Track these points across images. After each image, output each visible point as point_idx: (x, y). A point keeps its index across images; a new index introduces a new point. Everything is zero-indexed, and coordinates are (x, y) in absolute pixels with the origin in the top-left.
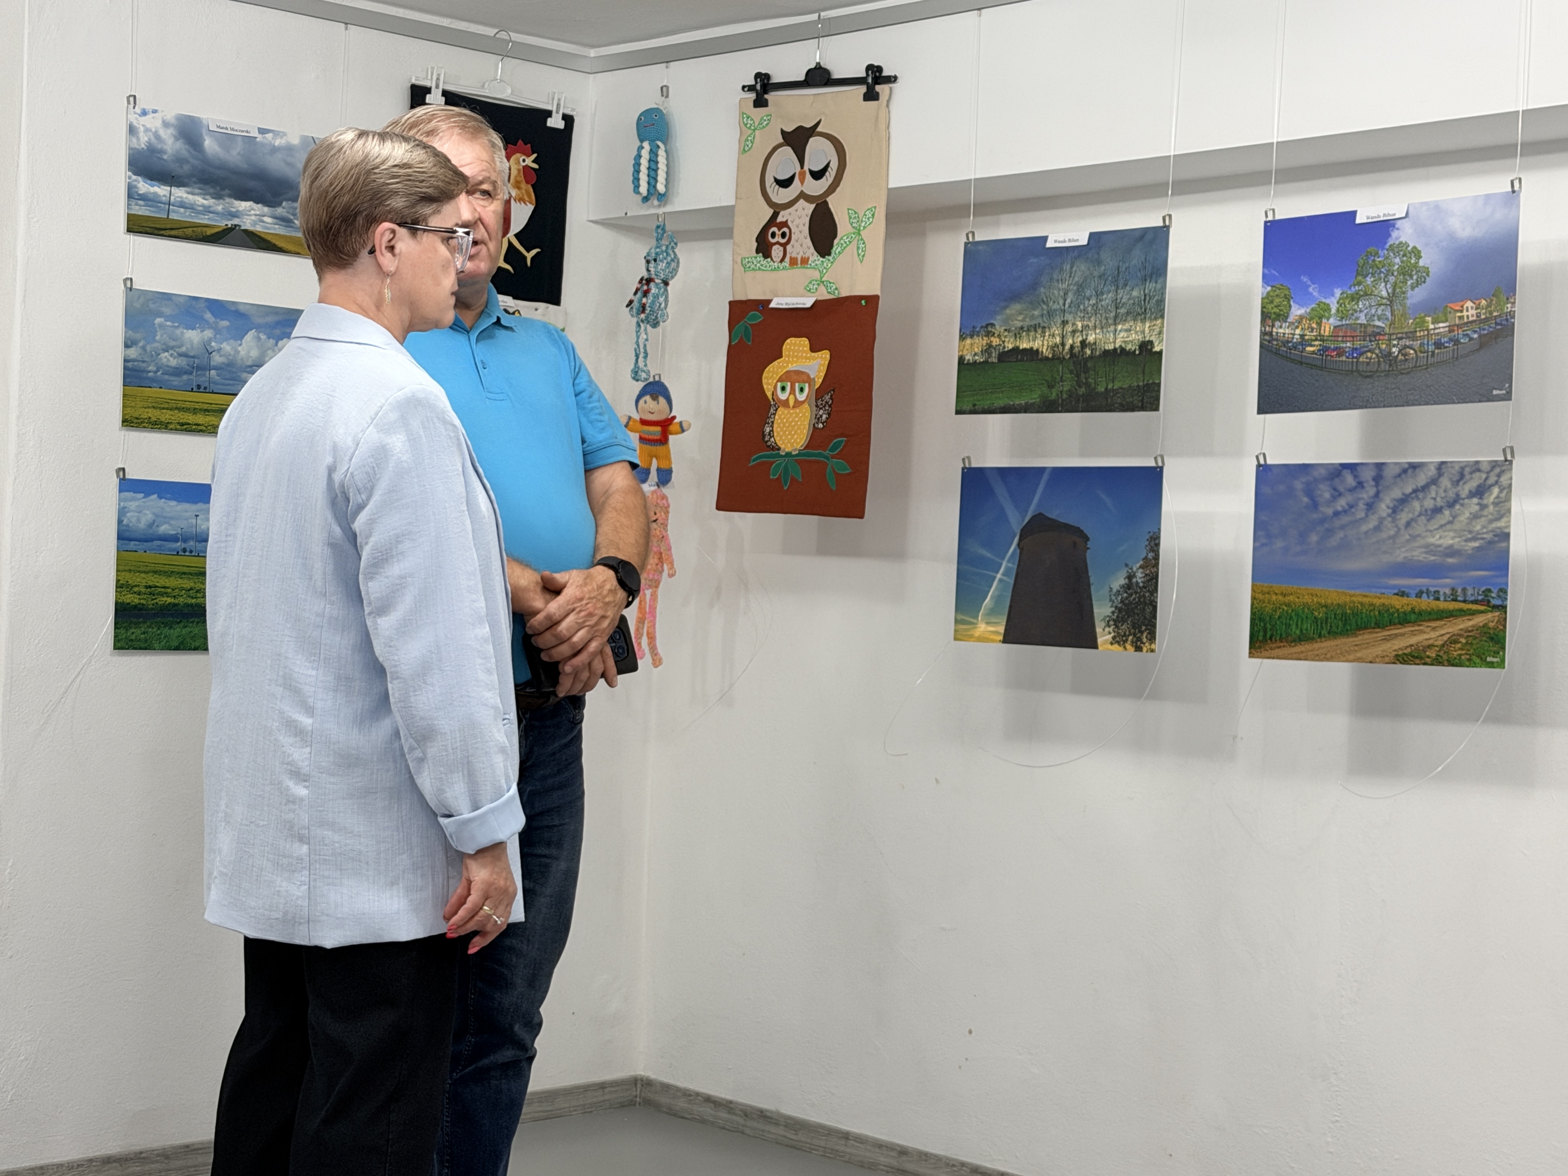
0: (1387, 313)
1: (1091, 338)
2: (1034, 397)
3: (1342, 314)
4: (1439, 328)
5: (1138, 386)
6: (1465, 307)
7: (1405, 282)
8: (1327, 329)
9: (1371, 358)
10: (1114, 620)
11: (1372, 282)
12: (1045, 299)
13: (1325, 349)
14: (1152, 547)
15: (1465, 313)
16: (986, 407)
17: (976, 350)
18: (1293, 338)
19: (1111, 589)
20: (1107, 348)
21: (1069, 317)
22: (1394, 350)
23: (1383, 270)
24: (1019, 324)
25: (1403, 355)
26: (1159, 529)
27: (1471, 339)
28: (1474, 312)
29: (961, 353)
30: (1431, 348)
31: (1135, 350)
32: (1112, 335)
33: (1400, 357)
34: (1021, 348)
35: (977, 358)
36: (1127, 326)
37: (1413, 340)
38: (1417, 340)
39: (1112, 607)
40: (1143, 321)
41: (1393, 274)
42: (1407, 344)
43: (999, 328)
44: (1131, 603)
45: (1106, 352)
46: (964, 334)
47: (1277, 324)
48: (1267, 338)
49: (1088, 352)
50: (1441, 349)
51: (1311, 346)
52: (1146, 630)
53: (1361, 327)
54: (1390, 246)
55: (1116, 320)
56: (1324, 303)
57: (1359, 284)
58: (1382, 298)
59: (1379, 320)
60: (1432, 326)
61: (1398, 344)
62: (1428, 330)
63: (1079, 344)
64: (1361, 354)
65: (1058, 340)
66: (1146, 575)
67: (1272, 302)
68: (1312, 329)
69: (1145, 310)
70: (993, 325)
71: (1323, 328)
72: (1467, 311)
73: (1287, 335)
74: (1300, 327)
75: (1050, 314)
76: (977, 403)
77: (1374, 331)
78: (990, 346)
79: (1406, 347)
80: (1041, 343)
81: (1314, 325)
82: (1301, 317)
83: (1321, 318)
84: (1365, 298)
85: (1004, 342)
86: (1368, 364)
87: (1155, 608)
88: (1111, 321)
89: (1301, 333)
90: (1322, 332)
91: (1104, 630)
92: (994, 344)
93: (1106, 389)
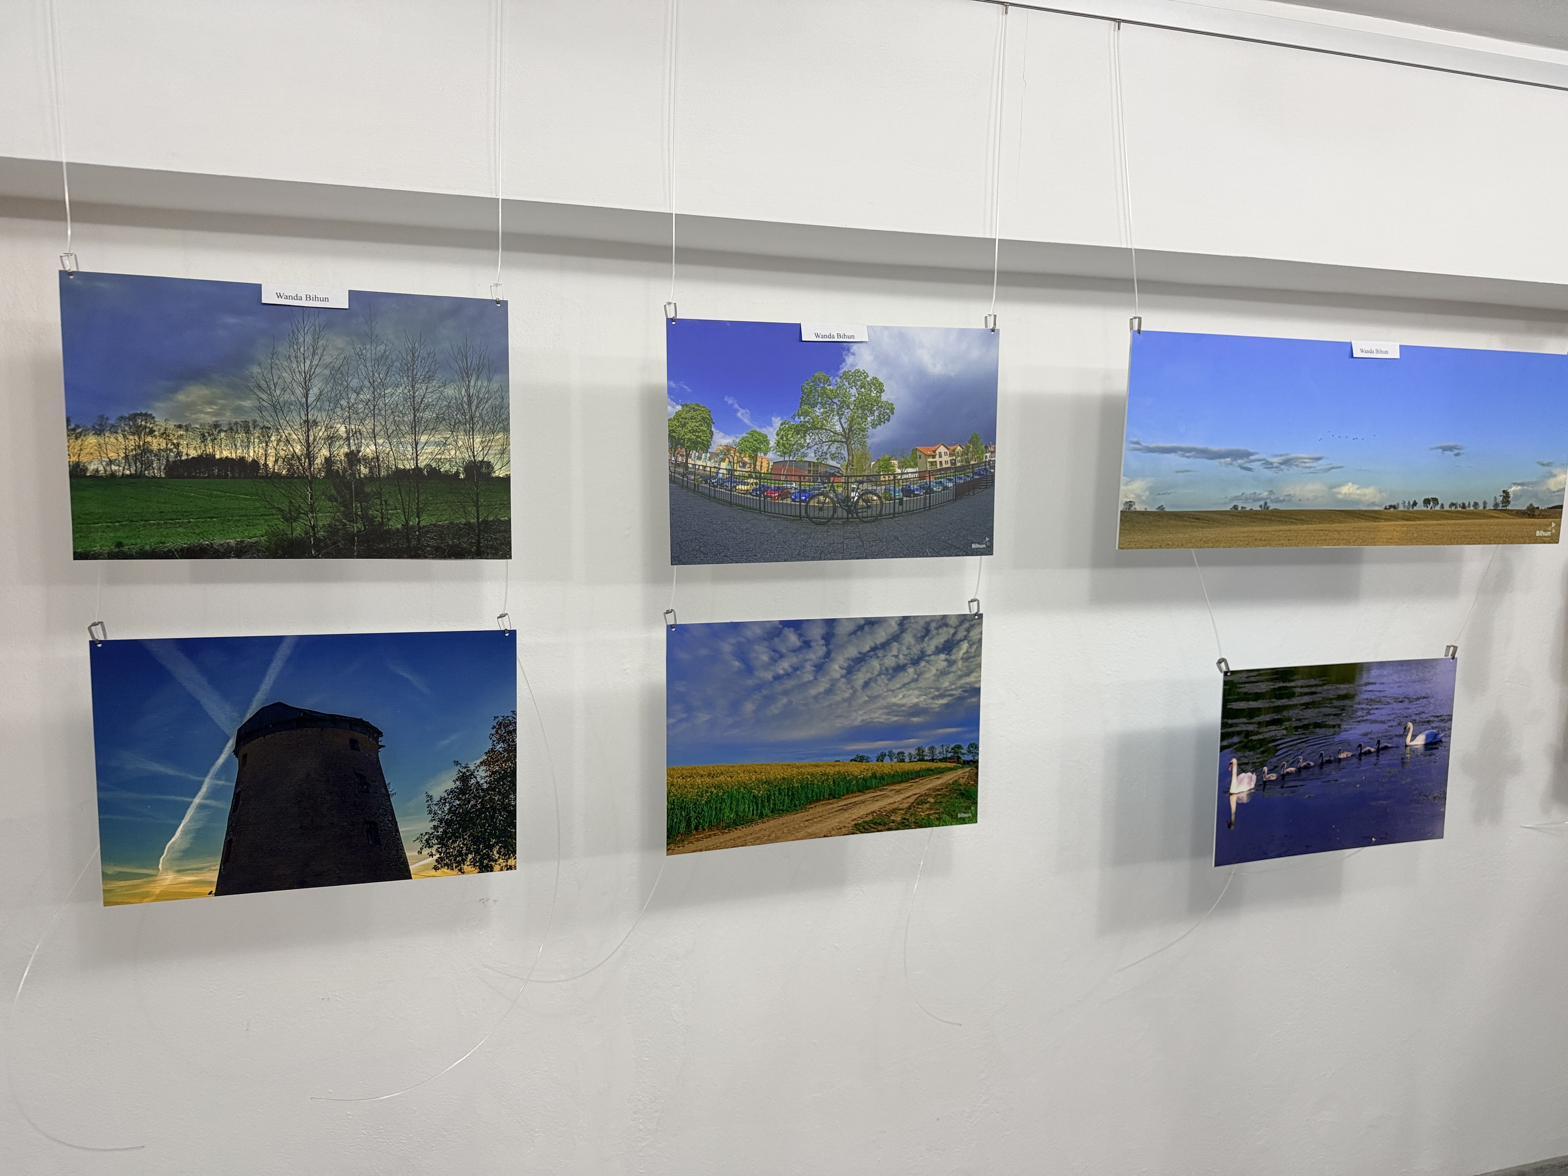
0: (842, 451)
1: (368, 450)
2: (258, 533)
3: (784, 447)
4: (907, 473)
5: (468, 524)
6: (937, 452)
7: (864, 417)
8: (765, 465)
9: (824, 503)
10: (438, 837)
11: (822, 414)
12: (262, 383)
13: (761, 490)
14: (501, 736)
15: (937, 459)
16: (148, 547)
17: (113, 455)
18: (717, 473)
19: (431, 798)
20: (401, 466)
21: (321, 417)
22: (853, 494)
23: (836, 401)
24: (211, 420)
25: (864, 500)
26: (514, 712)
27: (945, 488)
28: (948, 458)
29: (74, 459)
30: (899, 495)
31: (457, 473)
32: (410, 448)
33: (861, 503)
34: (218, 457)
35: (114, 468)
36: (438, 437)
37: (876, 485)
38: (881, 485)
39: (432, 821)
40: (471, 432)
41: (848, 407)
42: (870, 488)
43: (160, 423)
44: (468, 812)
45: (400, 475)
46: (78, 427)
47: (694, 454)
48: (681, 470)
49: (364, 471)
50: (910, 497)
51: (744, 484)
52: (497, 843)
53: (810, 466)
54: (844, 373)
55: (415, 427)
56: (759, 434)
57: (806, 414)
58: (835, 433)
59: (832, 459)
60: (899, 471)
61: (858, 489)
62: (894, 475)
63: (343, 458)
64: (813, 497)
65: (298, 449)
66: (493, 773)
67: (684, 425)
68: (744, 465)
69: (472, 418)
70: (147, 417)
71: (758, 463)
72: (940, 456)
73: (708, 469)
74: (727, 459)
75: (277, 408)
76: (124, 542)
77: (826, 472)
78: (144, 451)
79: (868, 492)
80: (261, 451)
81: (746, 459)
82: (728, 449)
83: (756, 450)
84: (814, 431)
85: (177, 445)
86: (821, 509)
87: (512, 814)
88: (405, 428)
89: (729, 467)
90: (758, 468)
91: (420, 853)
92: (155, 447)
93: (406, 526)
